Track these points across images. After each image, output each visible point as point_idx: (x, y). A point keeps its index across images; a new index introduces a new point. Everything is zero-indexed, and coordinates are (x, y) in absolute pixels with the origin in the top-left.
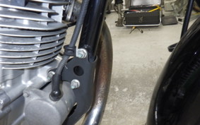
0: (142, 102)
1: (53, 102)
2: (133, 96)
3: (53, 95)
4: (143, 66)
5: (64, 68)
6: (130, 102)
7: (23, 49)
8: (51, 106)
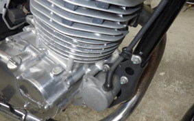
0: (177, 90)
1: (105, 92)
2: (169, 82)
3: (105, 86)
4: (189, 53)
5: (118, 66)
6: (164, 87)
7: (94, 52)
8: (103, 95)
